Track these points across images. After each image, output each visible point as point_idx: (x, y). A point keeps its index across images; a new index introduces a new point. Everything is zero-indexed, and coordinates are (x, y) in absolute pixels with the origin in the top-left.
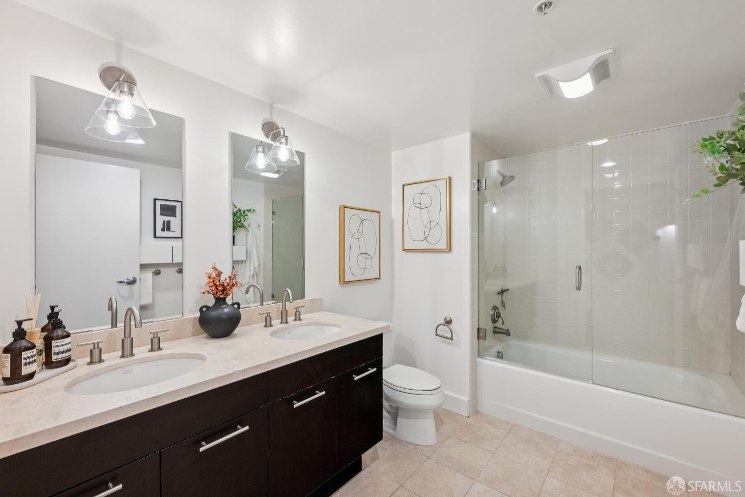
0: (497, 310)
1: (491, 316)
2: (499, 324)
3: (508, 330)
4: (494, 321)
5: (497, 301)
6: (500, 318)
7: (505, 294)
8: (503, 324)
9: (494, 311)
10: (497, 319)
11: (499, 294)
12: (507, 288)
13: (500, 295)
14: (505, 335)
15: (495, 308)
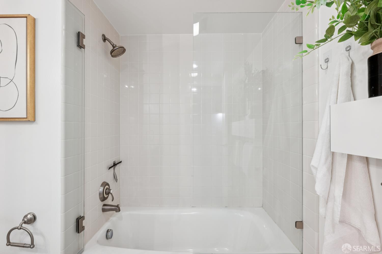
0: (107, 187)
1: (100, 194)
2: (109, 201)
3: (118, 206)
4: (103, 199)
5: (108, 176)
6: (110, 195)
7: (117, 167)
8: (112, 200)
9: (102, 188)
10: (106, 196)
11: (110, 168)
12: (120, 161)
13: (113, 168)
14: (115, 212)
15: (105, 184)
